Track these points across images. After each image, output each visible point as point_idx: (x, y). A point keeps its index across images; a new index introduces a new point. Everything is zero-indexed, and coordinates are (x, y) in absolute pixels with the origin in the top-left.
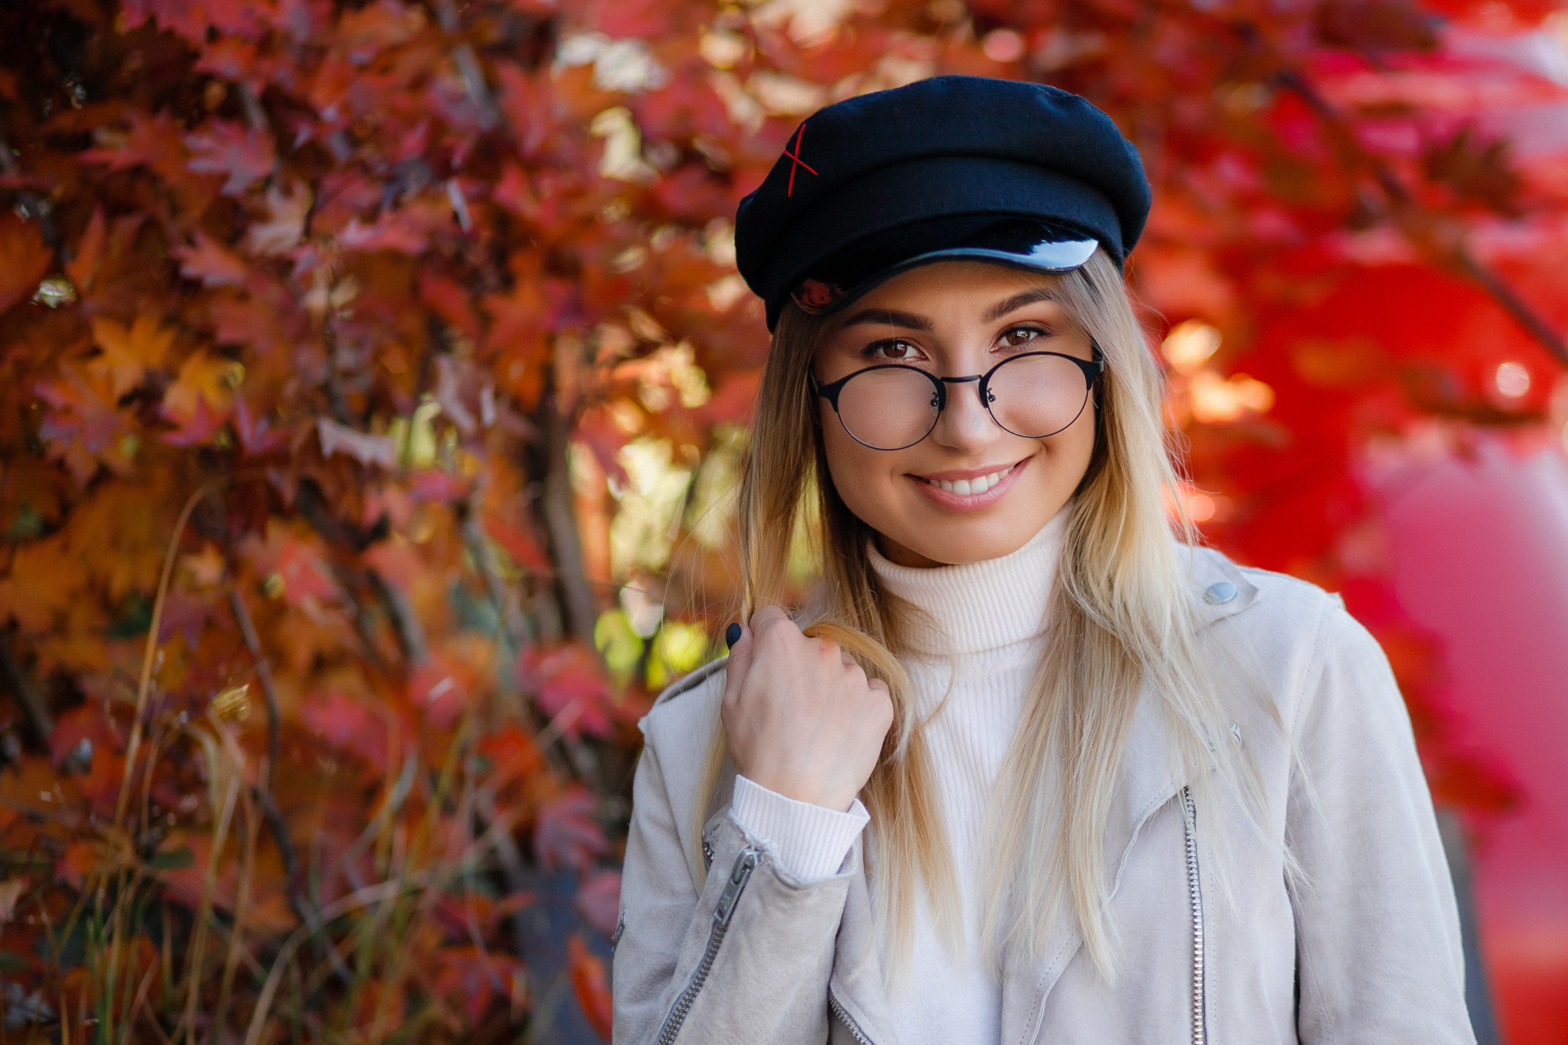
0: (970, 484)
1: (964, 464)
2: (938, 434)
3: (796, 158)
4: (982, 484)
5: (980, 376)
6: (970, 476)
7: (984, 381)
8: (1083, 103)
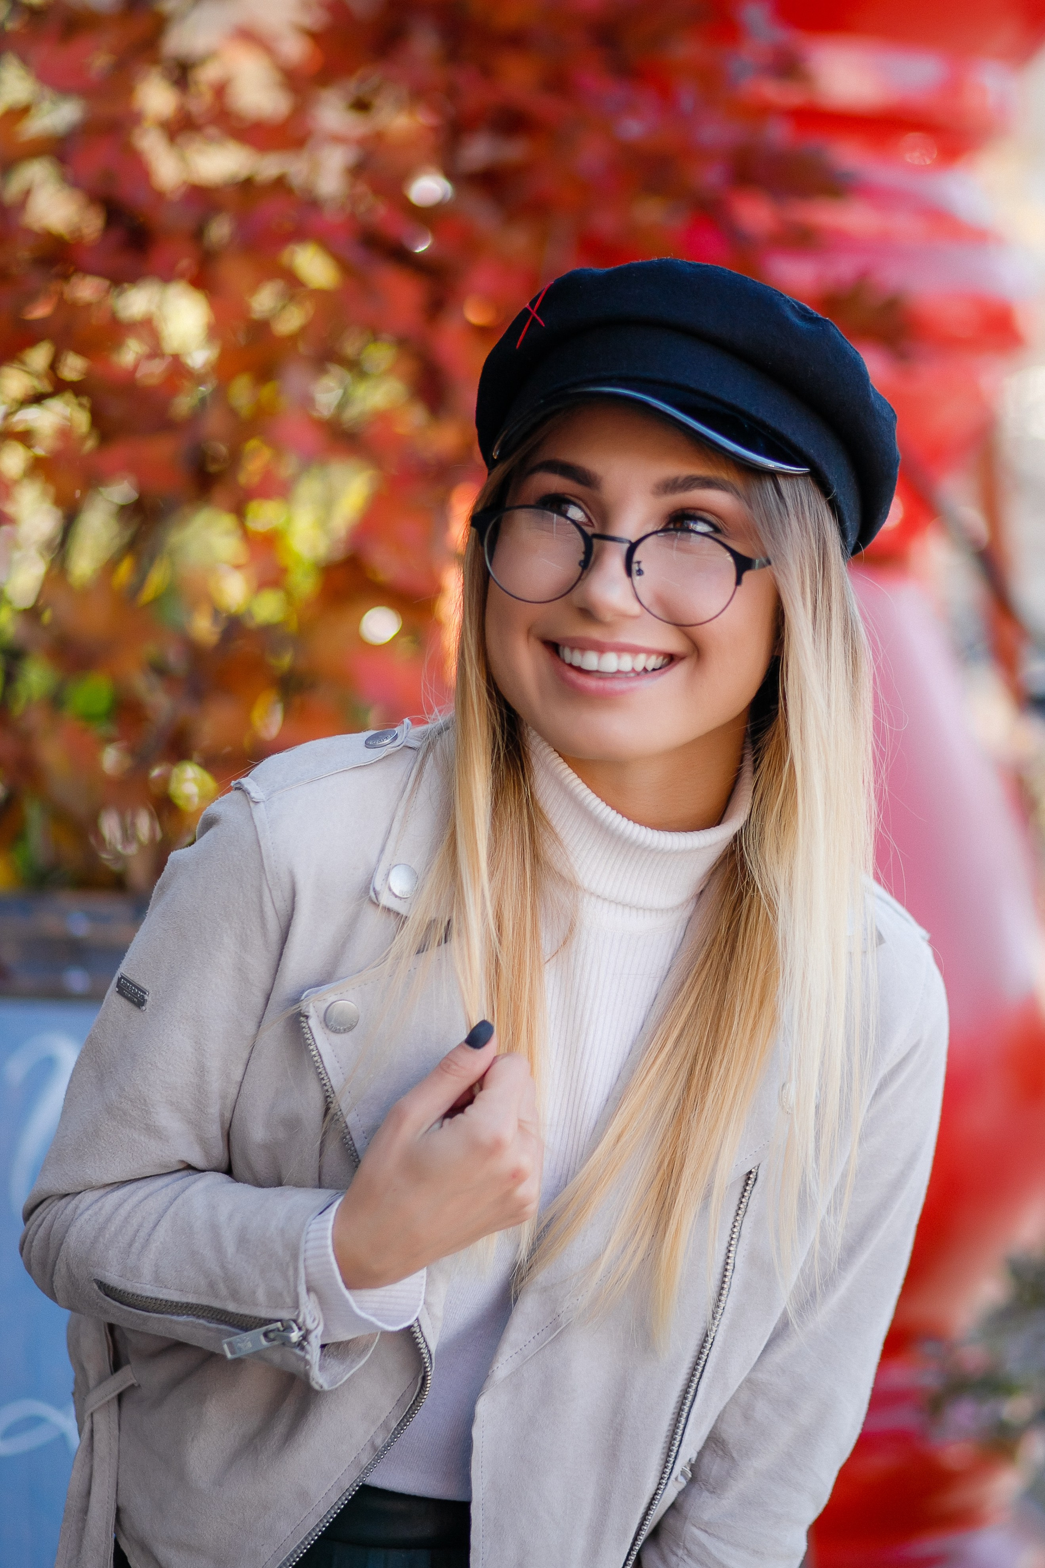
0: (599, 659)
1: (595, 633)
2: (575, 596)
3: (534, 312)
4: (611, 662)
5: (630, 542)
6: (601, 648)
7: (633, 547)
8: (831, 327)
